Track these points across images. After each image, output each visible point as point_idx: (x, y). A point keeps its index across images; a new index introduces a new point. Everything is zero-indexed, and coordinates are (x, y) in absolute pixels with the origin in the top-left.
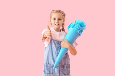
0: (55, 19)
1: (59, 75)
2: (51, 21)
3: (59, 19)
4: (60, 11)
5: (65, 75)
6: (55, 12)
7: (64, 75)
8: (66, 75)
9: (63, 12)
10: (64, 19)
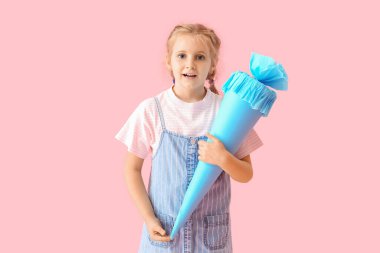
0: (183, 56)
1: (193, 250)
2: (169, 63)
3: (199, 57)
4: (201, 29)
5: (211, 249)
6: (184, 33)
7: (208, 251)
8: (216, 248)
9: (212, 31)
10: (214, 58)
